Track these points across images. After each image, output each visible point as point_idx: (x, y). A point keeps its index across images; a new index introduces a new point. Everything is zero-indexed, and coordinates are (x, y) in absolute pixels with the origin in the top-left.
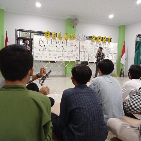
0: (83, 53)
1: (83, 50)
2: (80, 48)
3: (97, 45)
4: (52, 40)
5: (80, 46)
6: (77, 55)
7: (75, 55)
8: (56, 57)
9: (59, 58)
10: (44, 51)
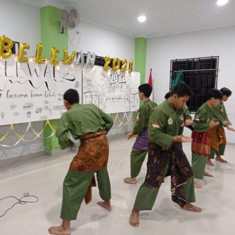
0: (88, 96)
1: (89, 89)
2: (84, 85)
3: (112, 76)
4: (19, 64)
5: (82, 81)
8: (29, 111)
9: (37, 112)
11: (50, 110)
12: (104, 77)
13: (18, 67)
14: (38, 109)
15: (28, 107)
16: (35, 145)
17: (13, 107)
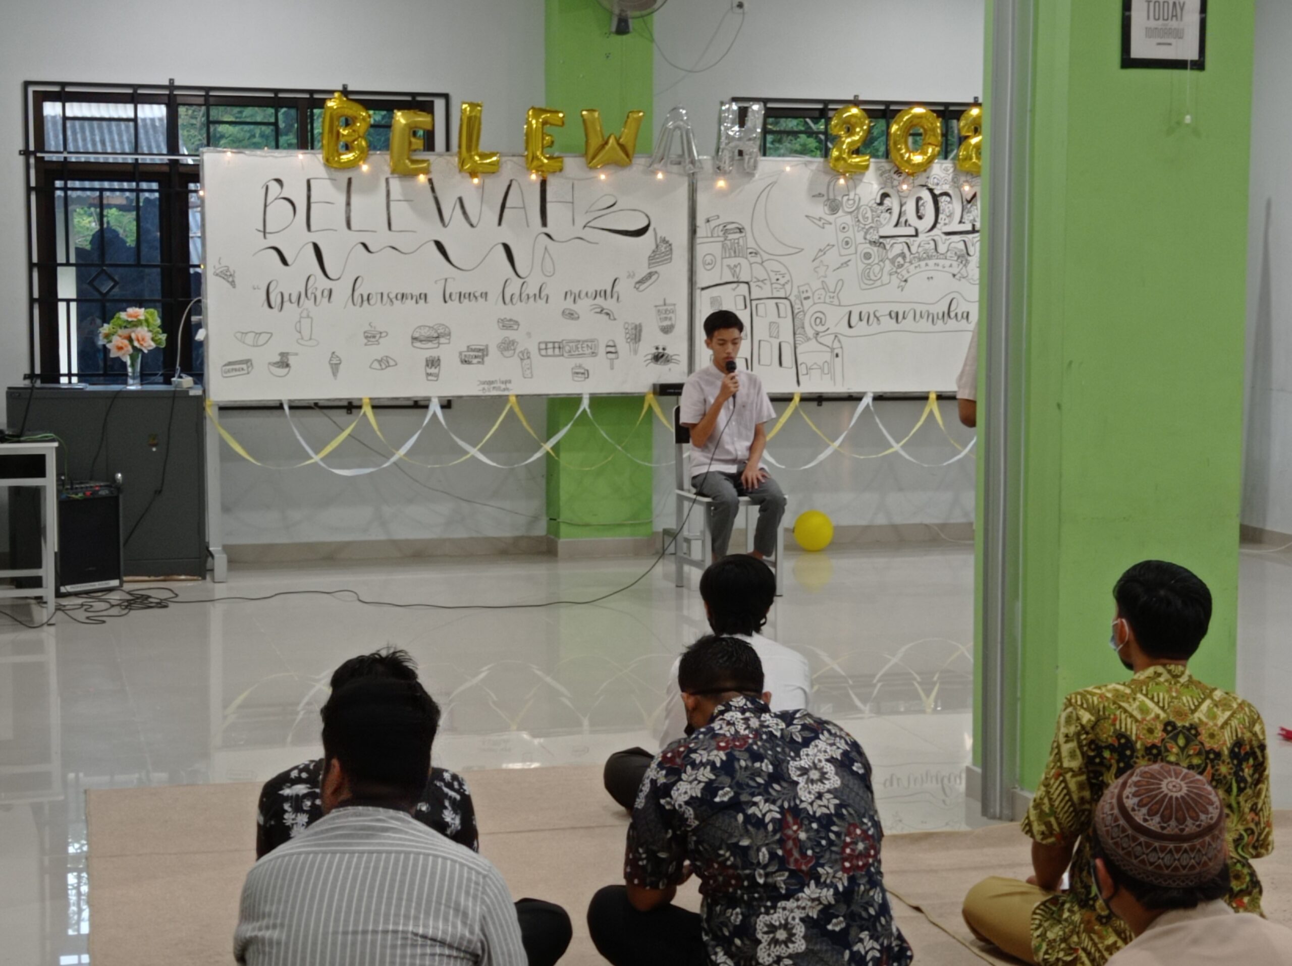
1: (733, 269)
2: (701, 250)
3: (891, 203)
4: (394, 183)
5: (693, 231)
6: (666, 330)
7: (638, 328)
8: (434, 353)
9: (465, 362)
10: (308, 304)
11: (525, 356)
12: (835, 210)
13: (393, 196)
14: (469, 349)
15: (429, 339)
17: (372, 337)
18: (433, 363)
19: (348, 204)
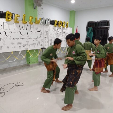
0: (47, 39)
1: (47, 36)
3: (58, 30)
4: (15, 24)
5: (44, 32)
6: (42, 42)
7: (40, 42)
9: (23, 46)
10: (4, 40)
11: (29, 45)
12: (54, 30)
13: (15, 26)
15: (19, 44)
16: (23, 61)
17: (12, 44)
18: (20, 47)
19: (9, 26)
